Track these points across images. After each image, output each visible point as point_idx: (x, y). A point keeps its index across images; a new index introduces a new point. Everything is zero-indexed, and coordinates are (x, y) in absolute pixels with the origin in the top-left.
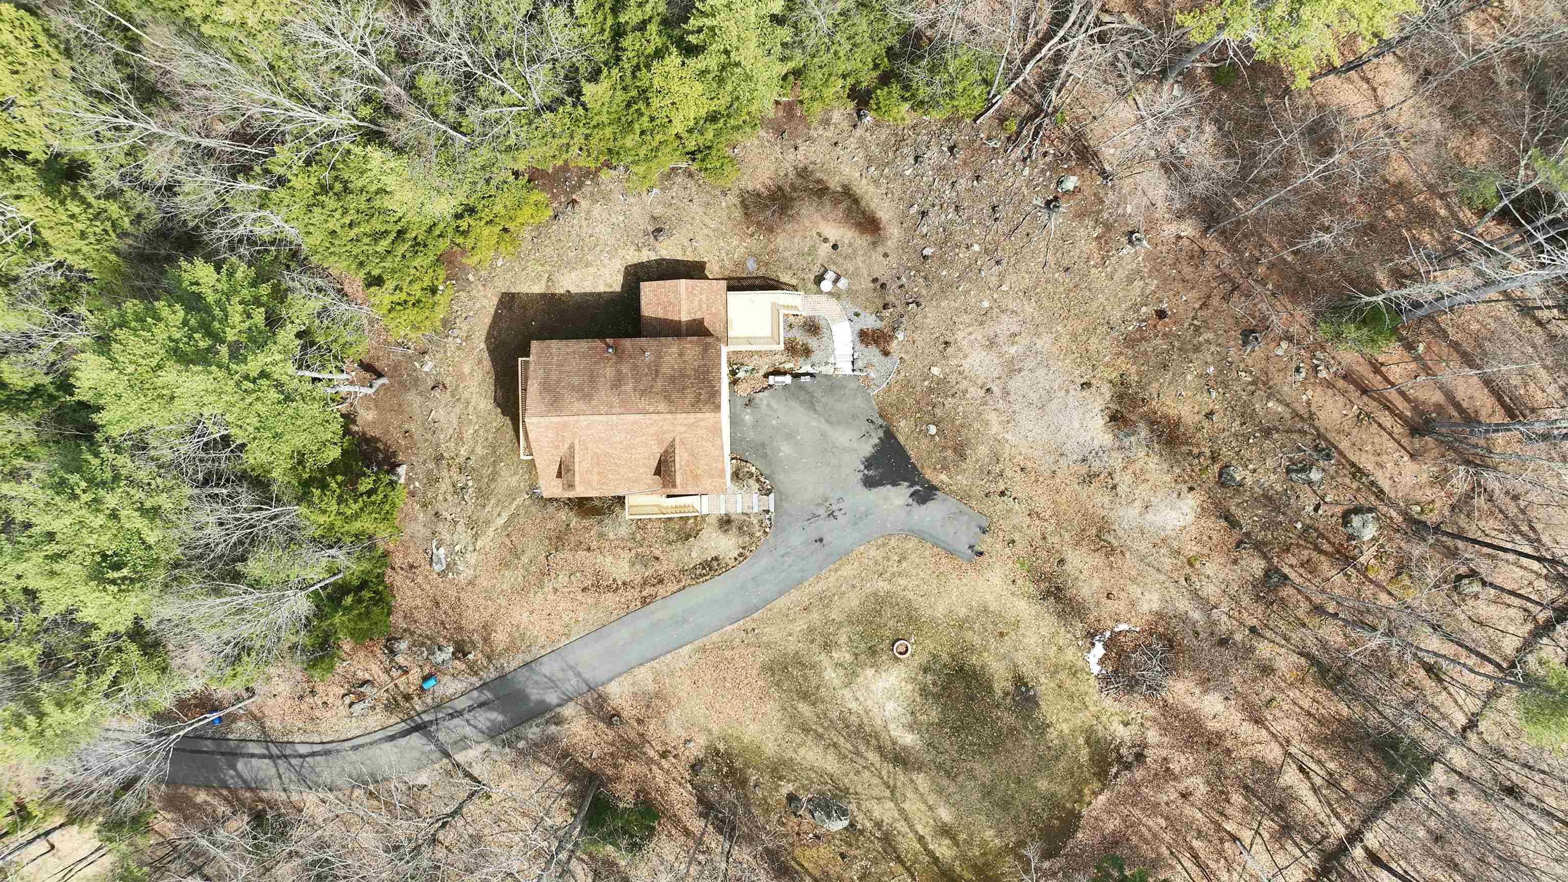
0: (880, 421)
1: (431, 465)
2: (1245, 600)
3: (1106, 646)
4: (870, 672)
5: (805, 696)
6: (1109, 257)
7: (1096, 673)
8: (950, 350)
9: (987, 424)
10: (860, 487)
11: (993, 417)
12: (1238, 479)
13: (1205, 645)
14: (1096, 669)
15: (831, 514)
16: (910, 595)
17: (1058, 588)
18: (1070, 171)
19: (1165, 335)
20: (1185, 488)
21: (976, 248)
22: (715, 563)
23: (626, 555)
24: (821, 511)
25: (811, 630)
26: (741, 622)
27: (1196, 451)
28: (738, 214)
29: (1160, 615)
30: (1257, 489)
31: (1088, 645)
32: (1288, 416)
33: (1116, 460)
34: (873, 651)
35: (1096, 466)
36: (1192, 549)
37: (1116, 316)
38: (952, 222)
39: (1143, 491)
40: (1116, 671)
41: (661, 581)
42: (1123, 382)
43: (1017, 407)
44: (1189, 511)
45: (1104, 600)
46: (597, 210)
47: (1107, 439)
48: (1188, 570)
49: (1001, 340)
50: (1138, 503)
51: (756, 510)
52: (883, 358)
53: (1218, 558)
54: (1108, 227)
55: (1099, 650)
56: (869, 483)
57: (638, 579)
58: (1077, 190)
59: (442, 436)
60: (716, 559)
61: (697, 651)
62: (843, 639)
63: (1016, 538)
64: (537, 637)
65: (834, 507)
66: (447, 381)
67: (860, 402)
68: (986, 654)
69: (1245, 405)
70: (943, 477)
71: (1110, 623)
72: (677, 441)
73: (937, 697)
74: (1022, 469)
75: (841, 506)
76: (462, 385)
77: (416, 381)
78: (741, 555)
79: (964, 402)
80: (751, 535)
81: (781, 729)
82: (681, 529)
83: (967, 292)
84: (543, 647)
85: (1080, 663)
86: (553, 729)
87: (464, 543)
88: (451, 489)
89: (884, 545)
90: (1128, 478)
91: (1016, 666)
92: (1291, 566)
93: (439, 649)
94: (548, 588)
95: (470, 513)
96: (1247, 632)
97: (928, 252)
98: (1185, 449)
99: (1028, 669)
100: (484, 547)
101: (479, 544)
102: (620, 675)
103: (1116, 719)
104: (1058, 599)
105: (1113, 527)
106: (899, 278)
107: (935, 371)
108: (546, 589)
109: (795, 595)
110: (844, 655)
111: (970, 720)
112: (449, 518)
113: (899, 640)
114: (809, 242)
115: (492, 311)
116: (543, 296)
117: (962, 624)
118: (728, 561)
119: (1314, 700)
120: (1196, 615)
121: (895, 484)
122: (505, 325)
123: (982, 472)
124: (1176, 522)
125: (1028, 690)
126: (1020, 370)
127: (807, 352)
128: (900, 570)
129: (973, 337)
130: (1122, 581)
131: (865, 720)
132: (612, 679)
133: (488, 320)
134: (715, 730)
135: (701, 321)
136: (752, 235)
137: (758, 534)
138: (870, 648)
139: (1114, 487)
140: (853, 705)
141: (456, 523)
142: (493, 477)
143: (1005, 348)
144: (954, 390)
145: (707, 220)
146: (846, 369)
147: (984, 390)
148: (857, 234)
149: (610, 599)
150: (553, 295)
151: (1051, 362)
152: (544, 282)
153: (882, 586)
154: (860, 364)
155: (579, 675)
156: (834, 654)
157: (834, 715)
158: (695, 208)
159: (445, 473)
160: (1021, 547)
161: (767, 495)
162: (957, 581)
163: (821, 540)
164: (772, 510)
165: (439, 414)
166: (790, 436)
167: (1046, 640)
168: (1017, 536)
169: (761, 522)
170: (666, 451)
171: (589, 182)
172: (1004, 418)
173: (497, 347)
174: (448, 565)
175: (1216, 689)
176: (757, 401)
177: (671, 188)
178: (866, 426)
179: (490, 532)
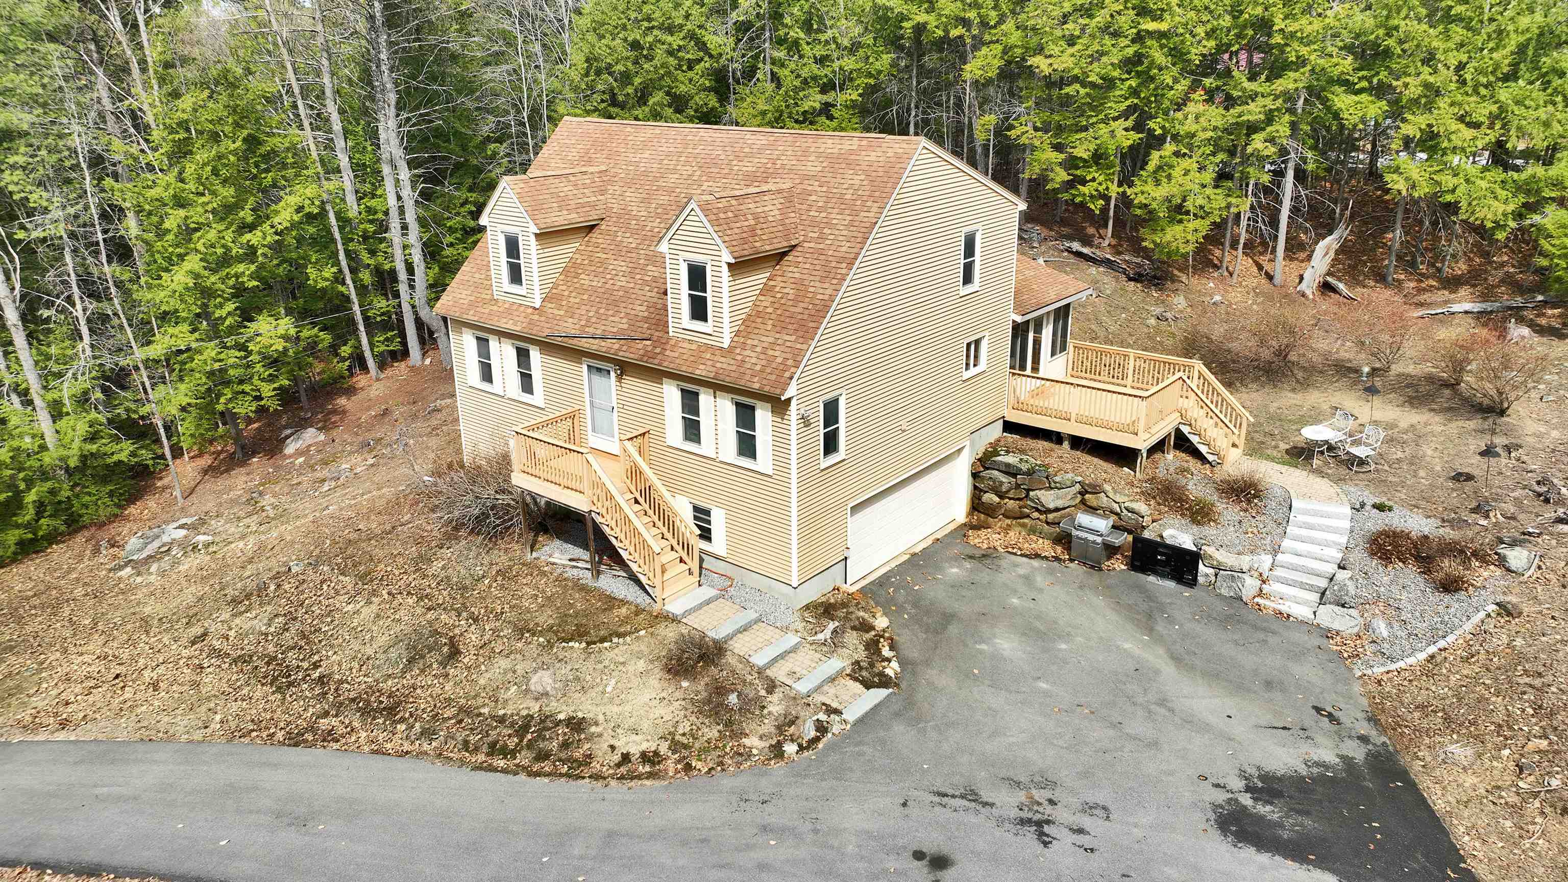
0: (1364, 728)
1: (352, 447)
15: (1036, 825)
22: (561, 737)
23: (408, 617)
24: (1005, 799)
41: (392, 713)
51: (802, 689)
52: (1435, 597)
56: (1244, 829)
57: (360, 684)
65: (1063, 815)
75: (1087, 822)
78: (651, 758)
80: (731, 732)
82: (581, 614)
87: (221, 537)
101: (236, 545)
106: (1542, 484)
118: (601, 753)
127: (1201, 515)
137: (753, 742)
146: (1294, 601)
148: (1438, 419)
163: (939, 864)
164: (848, 718)
166: (1040, 636)
169: (790, 720)
174: (150, 557)
178: (1307, 719)
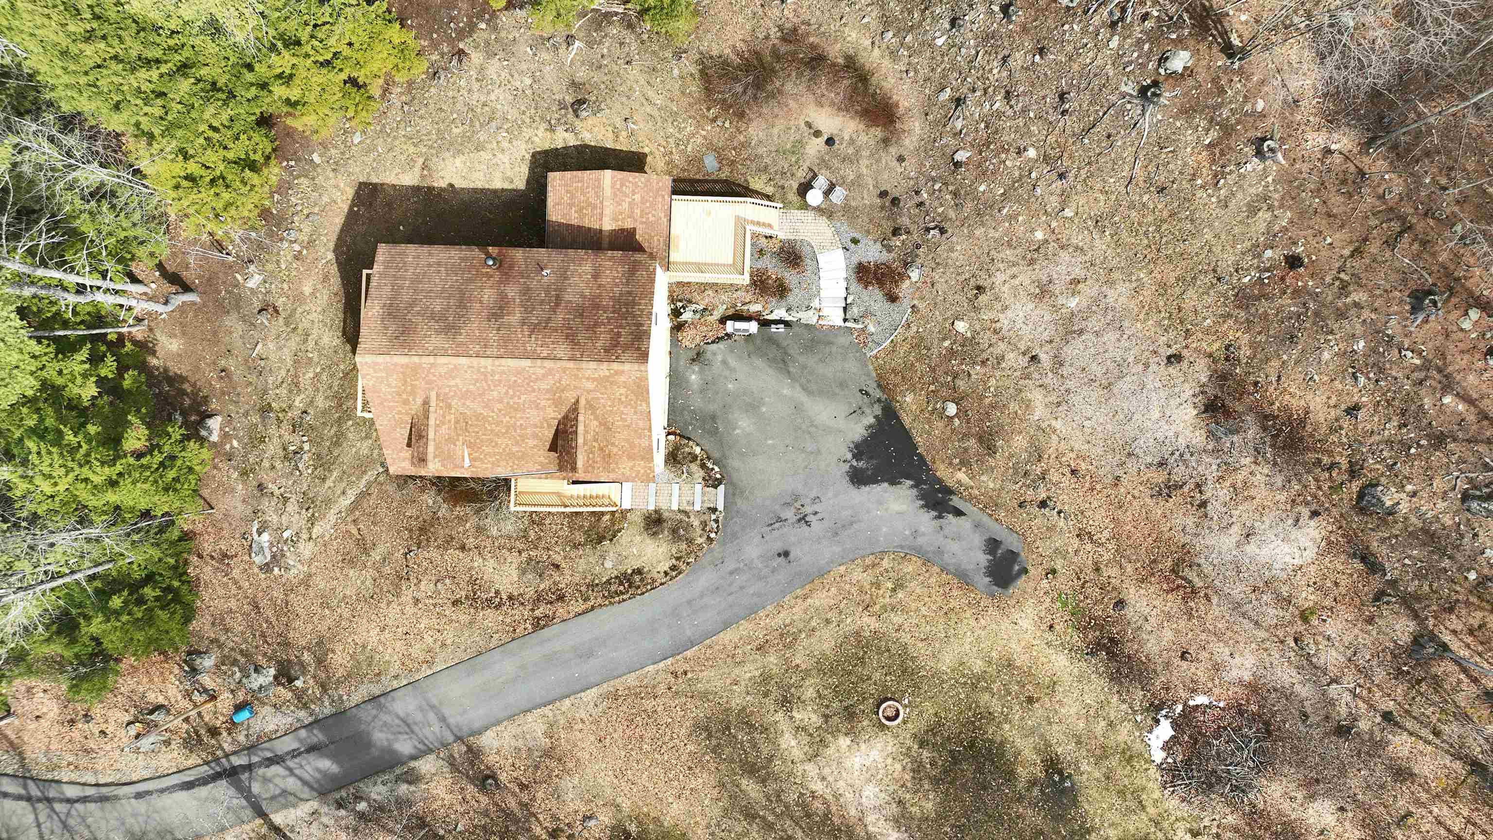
0: (878, 394)
1: (255, 419)
2: (1380, 675)
3: (1175, 725)
4: (844, 742)
5: (751, 770)
6: (1224, 175)
7: (1158, 761)
8: (983, 299)
9: (1028, 405)
10: (844, 483)
11: (1037, 397)
12: (1388, 503)
13: (1316, 733)
14: (1159, 756)
15: (803, 519)
16: (906, 638)
17: (1112, 640)
18: (1180, 43)
19: (1297, 292)
20: (1305, 512)
21: (1032, 153)
22: (637, 578)
23: (514, 559)
24: (789, 514)
25: (766, 678)
26: (669, 661)
27: (1326, 460)
28: (694, 88)
29: (1253, 688)
30: (1413, 519)
31: (1149, 721)
32: (1471, 418)
33: (1210, 468)
34: (850, 714)
35: (1179, 473)
36: (1307, 597)
37: (1227, 260)
38: (1000, 114)
39: (1243, 512)
40: (1188, 762)
41: (561, 598)
42: (1229, 354)
43: (1071, 384)
44: (1309, 544)
45: (1177, 661)
46: (494, 68)
47: (1198, 438)
48: (1300, 627)
49: (1057, 288)
50: (1236, 529)
51: (697, 507)
52: (887, 305)
53: (1346, 613)
54: (1227, 130)
55: (1165, 731)
56: (858, 478)
57: (530, 593)
58: (1189, 72)
59: (271, 380)
60: (639, 571)
61: (606, 696)
62: (810, 693)
63: (1058, 567)
64: (389, 662)
65: (808, 510)
66: (280, 302)
67: (852, 366)
68: (1007, 727)
69: (1408, 399)
70: (961, 476)
71: (1184, 695)
72: (582, 402)
73: (936, 781)
74: (1073, 472)
75: (816, 508)
76: (300, 310)
77: (238, 303)
78: (673, 568)
79: (998, 374)
80: (690, 541)
81: (717, 812)
82: (592, 527)
83: (1013, 217)
84: (396, 677)
85: (1138, 746)
86: (404, 788)
87: (295, 528)
88: (282, 453)
89: (874, 565)
90: (1224, 493)
91: (1048, 745)
92: (1454, 632)
93: (256, 670)
94: (407, 596)
95: (305, 487)
96: (1378, 719)
97: (961, 156)
98: (1311, 456)
99: (1065, 749)
100: (323, 536)
101: (316, 531)
102: (498, 723)
103: (1181, 826)
104: (1112, 656)
105: (1197, 560)
106: (917, 193)
107: (961, 326)
108: (403, 598)
109: (745, 628)
110: (808, 716)
111: (979, 816)
112: (277, 492)
113: (887, 699)
114: (793, 136)
115: (345, 208)
116: (416, 189)
117: (976, 683)
118: (656, 576)
119: (1469, 821)
120: (1304, 691)
121: (893, 482)
122: (362, 229)
123: (1016, 473)
124: (1288, 559)
125: (1063, 779)
126: (1081, 332)
127: (781, 290)
128: (894, 601)
129: (1017, 282)
130: (1203, 636)
131: (834, 809)
132: (487, 729)
133: (339, 221)
134: (626, 805)
135: (632, 233)
136: (714, 120)
137: (700, 540)
138: (846, 708)
139: (1203, 504)
140: (818, 787)
141: (286, 500)
142: (338, 440)
143: (1061, 300)
144: (984, 356)
145: (651, 94)
146: (834, 317)
147: (1027, 358)
148: (862, 126)
149: (490, 618)
150: (430, 189)
151: (1126, 324)
152: (417, 170)
153: (869, 623)
154: (855, 311)
155: (443, 719)
156: (795, 714)
157: (791, 797)
158: (634, 73)
159: (273, 430)
160: (1064, 582)
161: (716, 487)
162: (973, 623)
163: (786, 554)
164: (721, 507)
165: (267, 348)
166: (752, 407)
167: (1092, 712)
168: (1059, 564)
169: (704, 524)
170: (566, 417)
171: (483, 26)
172: (1053, 398)
173: (349, 259)
174: (274, 557)
175: (1327, 794)
176: (708, 355)
177: (601, 43)
178: (859, 399)
179: (332, 516)
